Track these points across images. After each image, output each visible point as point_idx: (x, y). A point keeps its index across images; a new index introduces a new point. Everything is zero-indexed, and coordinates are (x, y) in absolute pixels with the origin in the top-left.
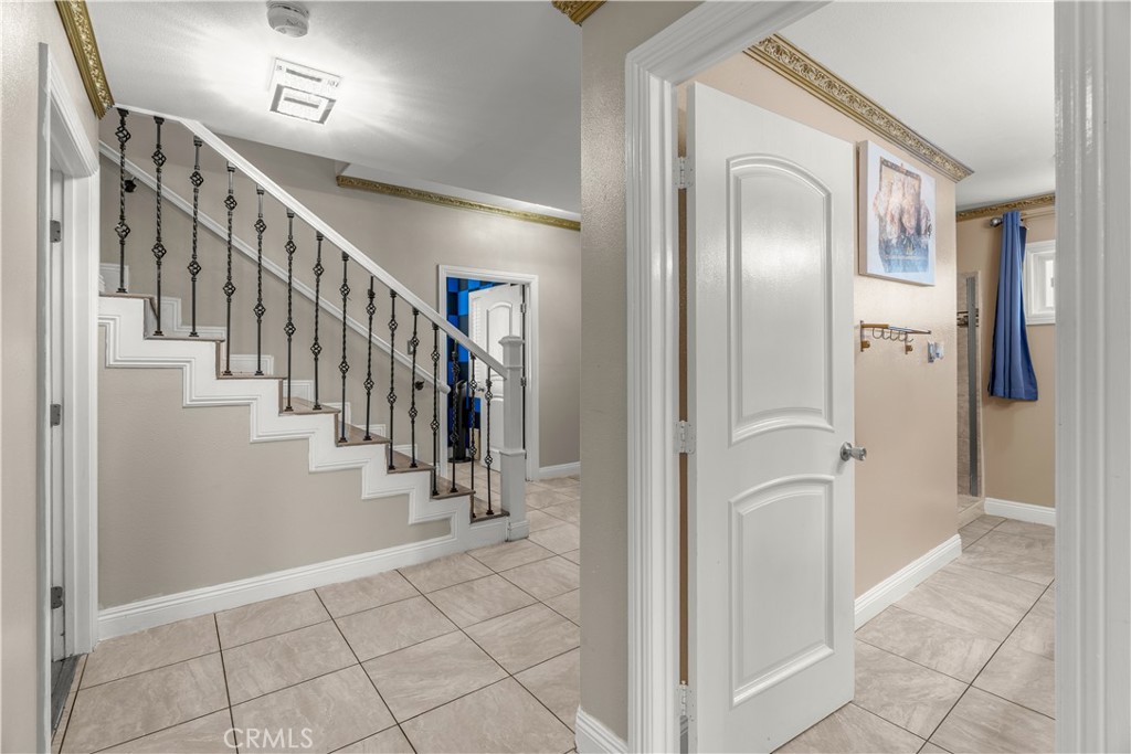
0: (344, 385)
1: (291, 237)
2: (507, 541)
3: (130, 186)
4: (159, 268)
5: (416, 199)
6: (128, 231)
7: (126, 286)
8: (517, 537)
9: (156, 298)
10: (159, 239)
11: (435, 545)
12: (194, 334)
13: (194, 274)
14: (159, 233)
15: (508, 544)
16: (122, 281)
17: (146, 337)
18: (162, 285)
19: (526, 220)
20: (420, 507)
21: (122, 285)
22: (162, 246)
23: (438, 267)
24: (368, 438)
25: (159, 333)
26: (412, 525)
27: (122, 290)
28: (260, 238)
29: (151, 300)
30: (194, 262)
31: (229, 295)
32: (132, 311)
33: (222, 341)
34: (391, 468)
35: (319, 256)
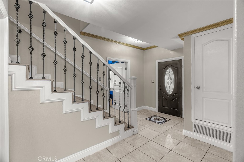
0: (91, 93)
1: (75, 46)
2: (133, 135)
3: (20, 31)
4: (31, 55)
5: (101, 39)
6: (19, 41)
7: (19, 61)
8: (136, 133)
9: (30, 66)
10: (31, 45)
11: (116, 139)
12: (44, 78)
13: (43, 57)
14: (31, 42)
15: (134, 136)
16: (17, 59)
17: (27, 79)
18: (32, 61)
19: (127, 46)
20: (112, 128)
21: (17, 61)
22: (32, 47)
23: (106, 57)
24: (97, 109)
25: (31, 78)
26: (110, 134)
27: (17, 62)
28: (65, 46)
29: (28, 66)
30: (44, 53)
31: (55, 64)
32: (22, 70)
33: (53, 80)
34: (104, 117)
35: (83, 52)
